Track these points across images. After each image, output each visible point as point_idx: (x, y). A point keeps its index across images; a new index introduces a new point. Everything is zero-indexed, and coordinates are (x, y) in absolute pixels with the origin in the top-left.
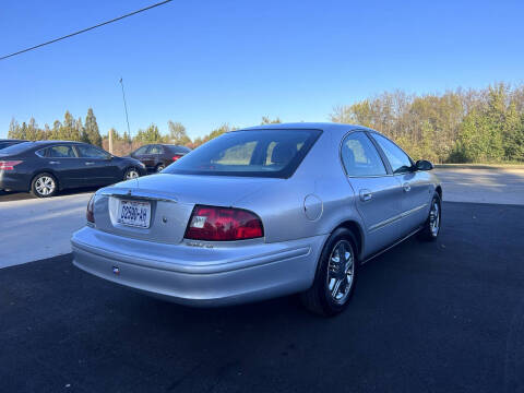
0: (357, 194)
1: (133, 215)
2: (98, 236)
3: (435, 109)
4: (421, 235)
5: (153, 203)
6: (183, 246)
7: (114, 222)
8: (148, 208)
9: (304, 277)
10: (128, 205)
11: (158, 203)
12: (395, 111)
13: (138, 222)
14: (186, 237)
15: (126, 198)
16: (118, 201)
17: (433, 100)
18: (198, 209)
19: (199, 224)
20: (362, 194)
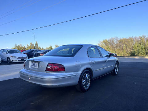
1: (34, 65)
2: (26, 71)
5: (39, 62)
6: (45, 73)
7: (30, 67)
8: (38, 64)
10: (33, 63)
11: (40, 62)
13: (35, 67)
14: (46, 70)
15: (33, 61)
16: (31, 62)
18: (49, 64)
19: (49, 68)
20: (92, 61)
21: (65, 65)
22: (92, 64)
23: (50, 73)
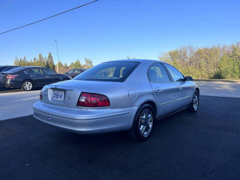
0: (154, 90)
1: (57, 96)
2: (44, 105)
3: (207, 54)
4: (188, 109)
5: (65, 91)
6: (76, 109)
7: (50, 99)
8: (63, 93)
9: (128, 123)
10: (56, 92)
11: (67, 91)
12: (188, 55)
13: (59, 99)
14: (77, 105)
15: (55, 89)
16: (51, 90)
17: (206, 50)
18: (83, 94)
19: (83, 100)
20: (156, 90)
21: (110, 96)
22: (156, 93)
23: (85, 109)
